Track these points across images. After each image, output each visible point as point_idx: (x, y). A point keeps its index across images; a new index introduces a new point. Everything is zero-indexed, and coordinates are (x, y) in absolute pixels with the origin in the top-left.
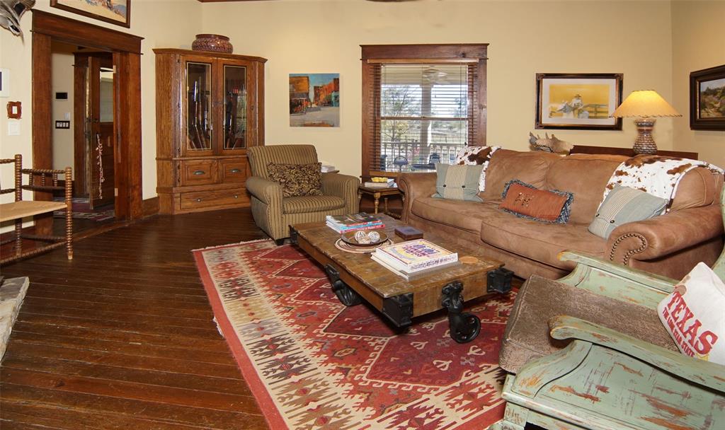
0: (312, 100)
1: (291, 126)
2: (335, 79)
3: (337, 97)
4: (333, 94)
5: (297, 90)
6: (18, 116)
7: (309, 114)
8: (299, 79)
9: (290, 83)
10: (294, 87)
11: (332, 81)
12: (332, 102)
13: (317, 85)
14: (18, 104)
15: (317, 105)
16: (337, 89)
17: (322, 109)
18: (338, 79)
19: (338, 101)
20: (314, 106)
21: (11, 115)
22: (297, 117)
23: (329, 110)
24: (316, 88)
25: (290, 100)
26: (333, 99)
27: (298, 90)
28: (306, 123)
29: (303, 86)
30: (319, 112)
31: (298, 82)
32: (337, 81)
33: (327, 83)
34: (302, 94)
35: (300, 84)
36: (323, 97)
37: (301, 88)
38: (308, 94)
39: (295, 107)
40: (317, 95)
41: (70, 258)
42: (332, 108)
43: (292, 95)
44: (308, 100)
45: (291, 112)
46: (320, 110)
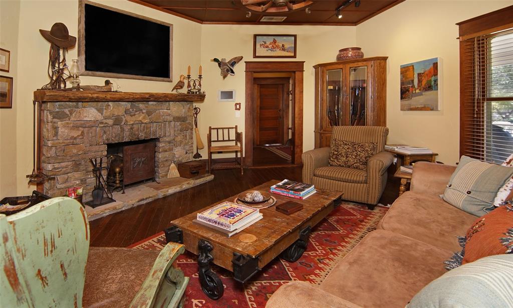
0: (416, 86)
1: (401, 110)
2: (434, 64)
3: (436, 81)
4: (433, 79)
5: (405, 79)
6: (239, 109)
7: (414, 99)
8: (406, 69)
9: (401, 74)
10: (403, 76)
11: (432, 66)
12: (431, 86)
13: (420, 72)
14: (240, 104)
15: (420, 90)
16: (436, 74)
17: (424, 93)
18: (437, 63)
19: (437, 85)
20: (418, 91)
21: (236, 109)
22: (406, 102)
23: (429, 94)
24: (419, 75)
25: (401, 88)
26: (433, 83)
27: (407, 78)
28: (412, 107)
29: (409, 74)
30: (421, 96)
31: (406, 71)
32: (435, 65)
33: (427, 69)
34: (409, 81)
35: (407, 73)
36: (424, 83)
37: (408, 76)
38: (413, 81)
39: (405, 93)
40: (420, 81)
41: (242, 174)
42: (432, 92)
43: (402, 84)
44: (413, 86)
45: (402, 98)
46: (422, 95)
